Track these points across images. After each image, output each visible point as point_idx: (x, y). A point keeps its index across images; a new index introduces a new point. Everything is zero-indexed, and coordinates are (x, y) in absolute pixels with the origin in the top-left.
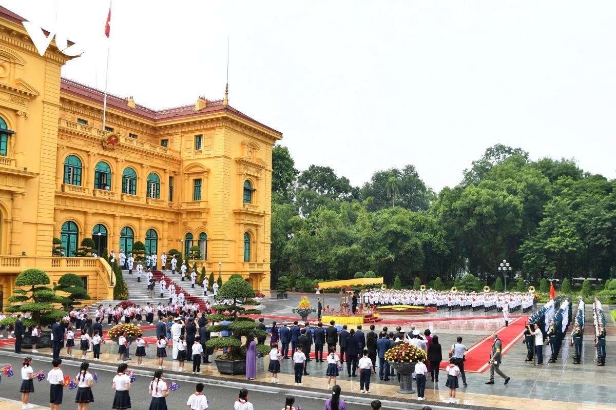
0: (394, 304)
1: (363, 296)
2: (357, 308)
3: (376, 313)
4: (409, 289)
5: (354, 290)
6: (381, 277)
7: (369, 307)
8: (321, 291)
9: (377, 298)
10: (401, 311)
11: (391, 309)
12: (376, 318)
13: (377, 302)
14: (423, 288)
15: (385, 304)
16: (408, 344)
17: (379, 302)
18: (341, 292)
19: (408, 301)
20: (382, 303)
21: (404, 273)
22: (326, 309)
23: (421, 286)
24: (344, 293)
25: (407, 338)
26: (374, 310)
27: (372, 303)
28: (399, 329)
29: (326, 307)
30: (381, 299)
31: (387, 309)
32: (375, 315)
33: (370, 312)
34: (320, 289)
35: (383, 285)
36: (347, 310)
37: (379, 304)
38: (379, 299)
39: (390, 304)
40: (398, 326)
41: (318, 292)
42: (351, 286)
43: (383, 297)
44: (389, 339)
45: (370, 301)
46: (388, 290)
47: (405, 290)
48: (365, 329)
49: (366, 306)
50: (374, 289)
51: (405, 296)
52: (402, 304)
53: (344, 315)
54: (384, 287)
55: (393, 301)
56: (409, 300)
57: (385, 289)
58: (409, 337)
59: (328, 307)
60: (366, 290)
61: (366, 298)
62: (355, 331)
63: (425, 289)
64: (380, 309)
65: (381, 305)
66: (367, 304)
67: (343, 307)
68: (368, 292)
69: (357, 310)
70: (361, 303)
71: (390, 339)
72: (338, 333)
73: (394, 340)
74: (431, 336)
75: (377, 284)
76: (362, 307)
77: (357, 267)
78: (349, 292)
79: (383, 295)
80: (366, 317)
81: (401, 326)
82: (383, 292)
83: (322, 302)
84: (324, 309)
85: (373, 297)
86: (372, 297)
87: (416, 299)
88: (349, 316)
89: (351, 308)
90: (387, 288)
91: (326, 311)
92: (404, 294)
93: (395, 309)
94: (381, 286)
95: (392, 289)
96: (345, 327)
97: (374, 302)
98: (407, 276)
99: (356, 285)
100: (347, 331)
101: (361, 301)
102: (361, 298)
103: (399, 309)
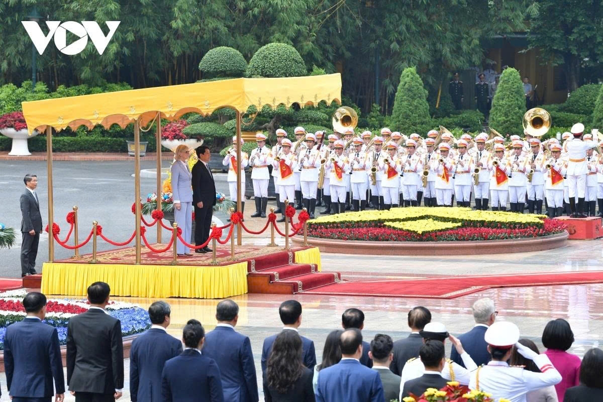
0: (396, 201)
1: (245, 163)
2: (217, 221)
3: (305, 246)
4: (469, 127)
5: (197, 137)
6: (329, 72)
7: (272, 218)
8: (36, 144)
9: (311, 176)
10: (427, 236)
11: (379, 224)
12: (306, 269)
13: (310, 194)
14: (537, 122)
15: (351, 204)
16: (465, 389)
17: (320, 192)
18: (136, 148)
19: (462, 185)
20: (338, 196)
21: (446, 51)
22: (65, 228)
23: (529, 115)
24: (151, 149)
25: (457, 359)
26: (297, 231)
27: (287, 195)
28: (419, 321)
29: (61, 220)
30: (332, 176)
31: (359, 224)
32: (304, 258)
33: (280, 241)
34: (29, 132)
35: (343, 111)
36: (167, 235)
37: (324, 202)
38: (323, 177)
39: (376, 202)
40: (411, 304)
41: (20, 149)
42: (186, 115)
43: (339, 171)
44: (370, 365)
45: (279, 189)
46: (367, 132)
47: (447, 134)
48: (256, 323)
49: (260, 214)
50: (299, 129)
51: (449, 162)
52: (431, 202)
53: (154, 257)
54: (346, 120)
55: (388, 188)
56: (466, 180)
57: (350, 128)
58: (466, 357)
59: (72, 218)
60: (261, 135)
61: (260, 175)
62: (207, 331)
63: (544, 130)
64: (326, 225)
65: (332, 207)
66: (261, 204)
67: (149, 218)
68: (270, 143)
69: (218, 233)
70: (233, 197)
71: (376, 366)
72: (126, 341)
73: (397, 369)
74: (578, 350)
75: (310, 107)
76: (237, 218)
77: (212, 23)
78: (173, 145)
79: (341, 160)
80: (262, 263)
81: (430, 305)
82: (338, 142)
83: (40, 195)
84: (55, 230)
85: (296, 167)
86: (286, 171)
87: (502, 176)
88: (177, 259)
89: (185, 220)
90: (362, 125)
91: (62, 236)
92: (445, 152)
93: (397, 225)
94: (331, 115)
95: (385, 130)
96: (159, 315)
97: (298, 194)
98: (460, 63)
99: (208, 109)
100: (169, 331)
101: (233, 188)
102: (232, 176)
103: (420, 227)
